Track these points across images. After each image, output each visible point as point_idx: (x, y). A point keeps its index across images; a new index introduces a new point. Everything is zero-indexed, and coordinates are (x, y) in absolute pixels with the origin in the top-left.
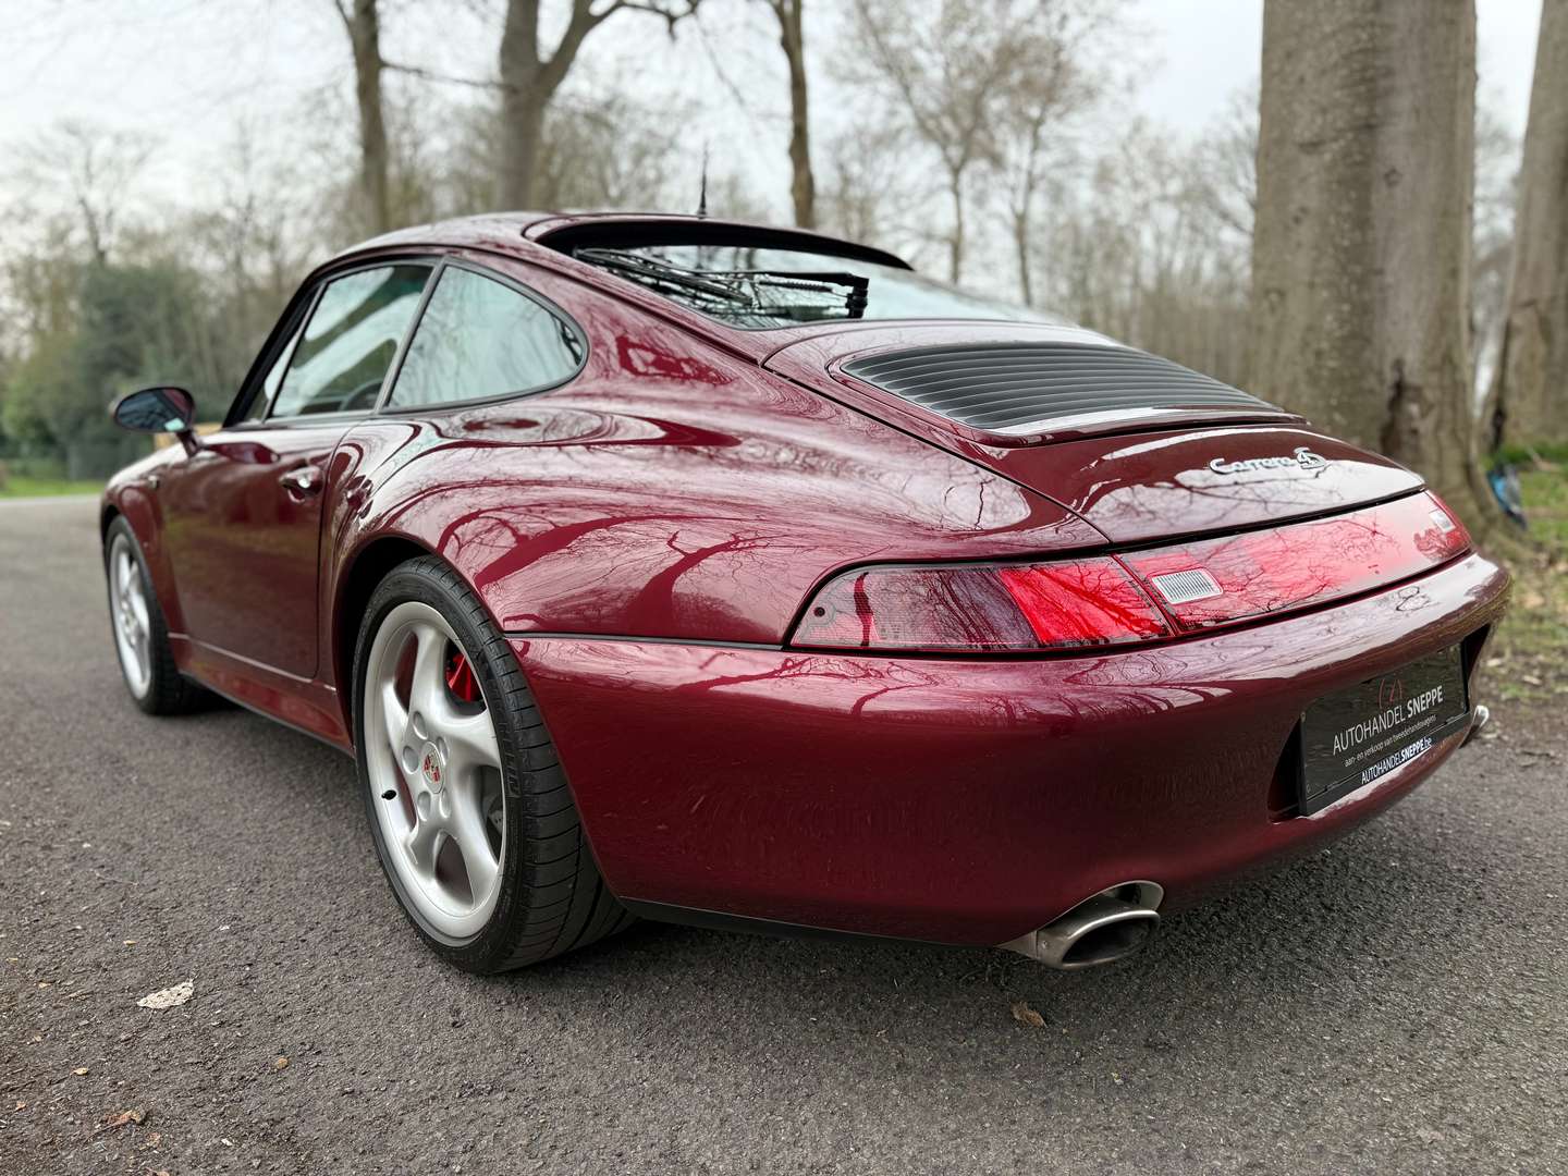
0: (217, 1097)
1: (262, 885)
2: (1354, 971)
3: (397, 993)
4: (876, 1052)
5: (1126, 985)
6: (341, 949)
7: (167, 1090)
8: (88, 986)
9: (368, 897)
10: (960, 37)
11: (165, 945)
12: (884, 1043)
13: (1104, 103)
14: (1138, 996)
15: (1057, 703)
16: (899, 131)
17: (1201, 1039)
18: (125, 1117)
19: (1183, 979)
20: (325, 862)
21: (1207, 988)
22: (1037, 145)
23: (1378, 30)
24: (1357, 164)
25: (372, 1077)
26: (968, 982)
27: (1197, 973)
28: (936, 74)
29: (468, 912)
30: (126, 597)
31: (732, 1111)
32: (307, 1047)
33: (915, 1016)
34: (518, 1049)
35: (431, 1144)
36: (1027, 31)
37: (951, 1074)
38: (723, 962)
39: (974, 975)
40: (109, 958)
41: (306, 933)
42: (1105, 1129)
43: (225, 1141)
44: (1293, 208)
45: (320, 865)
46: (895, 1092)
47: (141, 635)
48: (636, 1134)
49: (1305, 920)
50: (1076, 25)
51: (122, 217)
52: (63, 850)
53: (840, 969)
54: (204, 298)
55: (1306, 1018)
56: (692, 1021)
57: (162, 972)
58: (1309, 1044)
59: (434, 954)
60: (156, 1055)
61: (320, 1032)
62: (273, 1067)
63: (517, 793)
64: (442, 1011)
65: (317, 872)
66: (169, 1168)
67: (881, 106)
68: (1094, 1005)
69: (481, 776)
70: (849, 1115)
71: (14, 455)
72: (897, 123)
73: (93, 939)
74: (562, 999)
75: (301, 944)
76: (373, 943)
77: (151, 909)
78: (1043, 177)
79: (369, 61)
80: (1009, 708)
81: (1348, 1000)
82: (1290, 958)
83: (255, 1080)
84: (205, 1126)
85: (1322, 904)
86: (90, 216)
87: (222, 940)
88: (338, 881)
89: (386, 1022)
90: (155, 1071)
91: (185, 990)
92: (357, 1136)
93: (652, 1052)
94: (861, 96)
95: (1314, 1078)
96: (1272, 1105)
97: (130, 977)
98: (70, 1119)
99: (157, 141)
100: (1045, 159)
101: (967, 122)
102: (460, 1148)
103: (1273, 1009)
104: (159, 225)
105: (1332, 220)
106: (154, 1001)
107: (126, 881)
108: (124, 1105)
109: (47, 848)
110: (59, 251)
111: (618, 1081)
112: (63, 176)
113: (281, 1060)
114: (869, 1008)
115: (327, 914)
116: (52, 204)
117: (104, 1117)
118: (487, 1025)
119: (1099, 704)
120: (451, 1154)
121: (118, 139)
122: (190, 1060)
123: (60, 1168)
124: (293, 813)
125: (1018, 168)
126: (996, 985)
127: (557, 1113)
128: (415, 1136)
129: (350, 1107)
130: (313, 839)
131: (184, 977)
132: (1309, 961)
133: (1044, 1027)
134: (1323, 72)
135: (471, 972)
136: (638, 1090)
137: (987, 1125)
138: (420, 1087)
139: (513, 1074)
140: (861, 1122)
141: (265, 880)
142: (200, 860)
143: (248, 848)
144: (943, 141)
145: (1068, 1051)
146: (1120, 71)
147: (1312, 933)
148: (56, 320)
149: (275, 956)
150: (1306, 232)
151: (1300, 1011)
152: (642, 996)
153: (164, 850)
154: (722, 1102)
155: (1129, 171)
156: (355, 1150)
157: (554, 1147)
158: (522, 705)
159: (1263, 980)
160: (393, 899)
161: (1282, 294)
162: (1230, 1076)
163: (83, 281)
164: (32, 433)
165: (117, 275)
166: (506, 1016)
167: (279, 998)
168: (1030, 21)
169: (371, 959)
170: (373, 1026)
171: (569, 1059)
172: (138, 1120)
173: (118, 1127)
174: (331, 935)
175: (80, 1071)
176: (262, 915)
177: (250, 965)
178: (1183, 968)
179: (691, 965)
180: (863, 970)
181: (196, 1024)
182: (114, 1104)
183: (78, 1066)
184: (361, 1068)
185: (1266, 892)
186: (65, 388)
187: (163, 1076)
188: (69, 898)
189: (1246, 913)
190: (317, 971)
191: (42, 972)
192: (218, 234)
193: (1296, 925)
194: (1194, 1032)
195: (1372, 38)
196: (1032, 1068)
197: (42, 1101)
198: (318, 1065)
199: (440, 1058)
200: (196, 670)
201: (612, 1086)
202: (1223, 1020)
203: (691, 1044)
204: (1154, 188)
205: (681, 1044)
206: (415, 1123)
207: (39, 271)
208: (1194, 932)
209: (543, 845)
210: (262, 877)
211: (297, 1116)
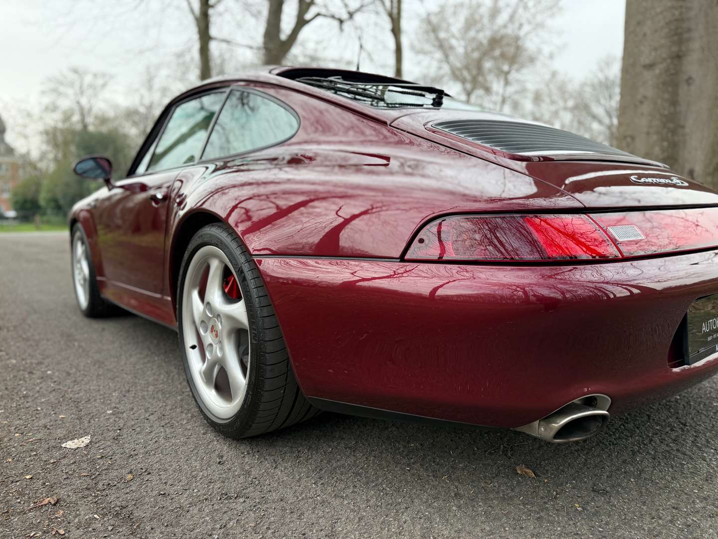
0: (95, 493)
1: (130, 393)
2: (705, 456)
3: (192, 446)
4: (443, 487)
5: (577, 458)
6: (166, 424)
7: (70, 488)
8: (39, 436)
9: (182, 400)
10: (472, 33)
11: (80, 419)
12: (447, 482)
13: (538, 64)
14: (585, 465)
15: (553, 290)
16: (443, 77)
17: (623, 488)
18: (46, 501)
19: (609, 456)
20: (162, 383)
21: (623, 462)
22: (507, 83)
23: (684, 10)
24: (672, 74)
25: (176, 487)
26: (490, 453)
27: (616, 454)
28: (460, 50)
29: (229, 406)
30: (79, 262)
31: (365, 514)
32: (144, 470)
33: (463, 469)
34: (252, 477)
35: (203, 523)
36: (503, 31)
37: (485, 500)
38: (360, 438)
39: (494, 450)
40: (52, 423)
41: (149, 416)
42: (575, 534)
43: (96, 516)
44: (639, 97)
45: (160, 385)
46: (454, 508)
47: (85, 280)
48: (313, 524)
49: (672, 430)
50: (526, 28)
51: (95, 110)
52: (38, 374)
53: (422, 445)
54: (129, 146)
55: (682, 480)
56: (343, 466)
57: (76, 431)
58: (686, 494)
59: (212, 428)
60: (67, 471)
61: (151, 464)
62: (125, 480)
63: (256, 340)
64: (214, 455)
65: (157, 388)
66: (65, 528)
67: (435, 64)
68: (561, 468)
69: (238, 334)
70: (429, 519)
71: (44, 214)
72: (442, 72)
73: (45, 415)
74: (276, 453)
75: (146, 421)
76: (182, 422)
77: (75, 402)
78: (509, 97)
79: (205, 37)
80: (525, 292)
81: (704, 472)
82: (667, 449)
83: (115, 485)
84: (87, 507)
85: (680, 422)
86: (81, 109)
87: (108, 417)
88: (167, 392)
89: (185, 459)
90: (65, 479)
91: (86, 440)
92: (165, 517)
93: (322, 481)
94: (426, 60)
95: (692, 512)
96: (670, 526)
97: (60, 433)
98: (19, 500)
99: (112, 77)
100: (510, 90)
101: (474, 72)
102: (218, 526)
103: (662, 474)
104: (111, 114)
105: (659, 102)
106: (70, 444)
107: (66, 389)
108: (47, 495)
109: (31, 373)
110: (67, 125)
111: (304, 495)
112: (70, 92)
113: (130, 477)
114: (438, 464)
115: (161, 407)
116: (65, 104)
117: (36, 501)
118: (236, 464)
119: (576, 291)
120: (213, 529)
121: (95, 75)
122: (84, 474)
123: (10, 525)
124: (149, 362)
125: (497, 94)
126: (506, 455)
127: (271, 511)
128: (195, 518)
129: (162, 502)
130: (158, 373)
131: (87, 434)
132: (678, 450)
133: (534, 478)
134: (656, 31)
135: (229, 437)
136: (315, 501)
137: (507, 529)
138: (199, 494)
139: (249, 489)
140: (436, 523)
141: (132, 391)
142: (102, 381)
143: (126, 376)
144: (463, 81)
145: (549, 491)
146: (546, 50)
147: (677, 436)
148: (65, 156)
149: (133, 426)
150: (646, 108)
151: (678, 476)
152: (317, 453)
153: (85, 376)
154: (359, 509)
155: (550, 96)
156: (163, 524)
157: (268, 528)
158: (260, 294)
159: (654, 459)
160: (194, 402)
161: (633, 138)
162: (643, 509)
163: (77, 138)
164: (52, 204)
165: (91, 136)
166: (247, 460)
167: (132, 446)
168: (505, 26)
169: (180, 430)
170: (178, 461)
171: (278, 483)
172: (53, 503)
173: (42, 506)
174: (161, 417)
175: (28, 477)
176: (129, 406)
177: (120, 430)
178: (608, 451)
179: (343, 439)
180: (433, 445)
181: (89, 457)
182: (42, 494)
183: (28, 474)
184: (170, 482)
185: (648, 416)
186: (67, 185)
187: (69, 481)
188: (37, 395)
189: (639, 425)
190: (153, 434)
191: (18, 429)
192: (136, 118)
193: (667, 432)
194: (619, 485)
195: (681, 14)
196: (530, 500)
197: (7, 491)
198: (148, 480)
199: (211, 479)
200: (108, 294)
201: (300, 498)
202: (634, 479)
203: (343, 478)
204: (561, 103)
205: (337, 478)
206: (196, 511)
207: (58, 134)
208: (612, 434)
209: (269, 368)
210: (131, 389)
211: (135, 505)
